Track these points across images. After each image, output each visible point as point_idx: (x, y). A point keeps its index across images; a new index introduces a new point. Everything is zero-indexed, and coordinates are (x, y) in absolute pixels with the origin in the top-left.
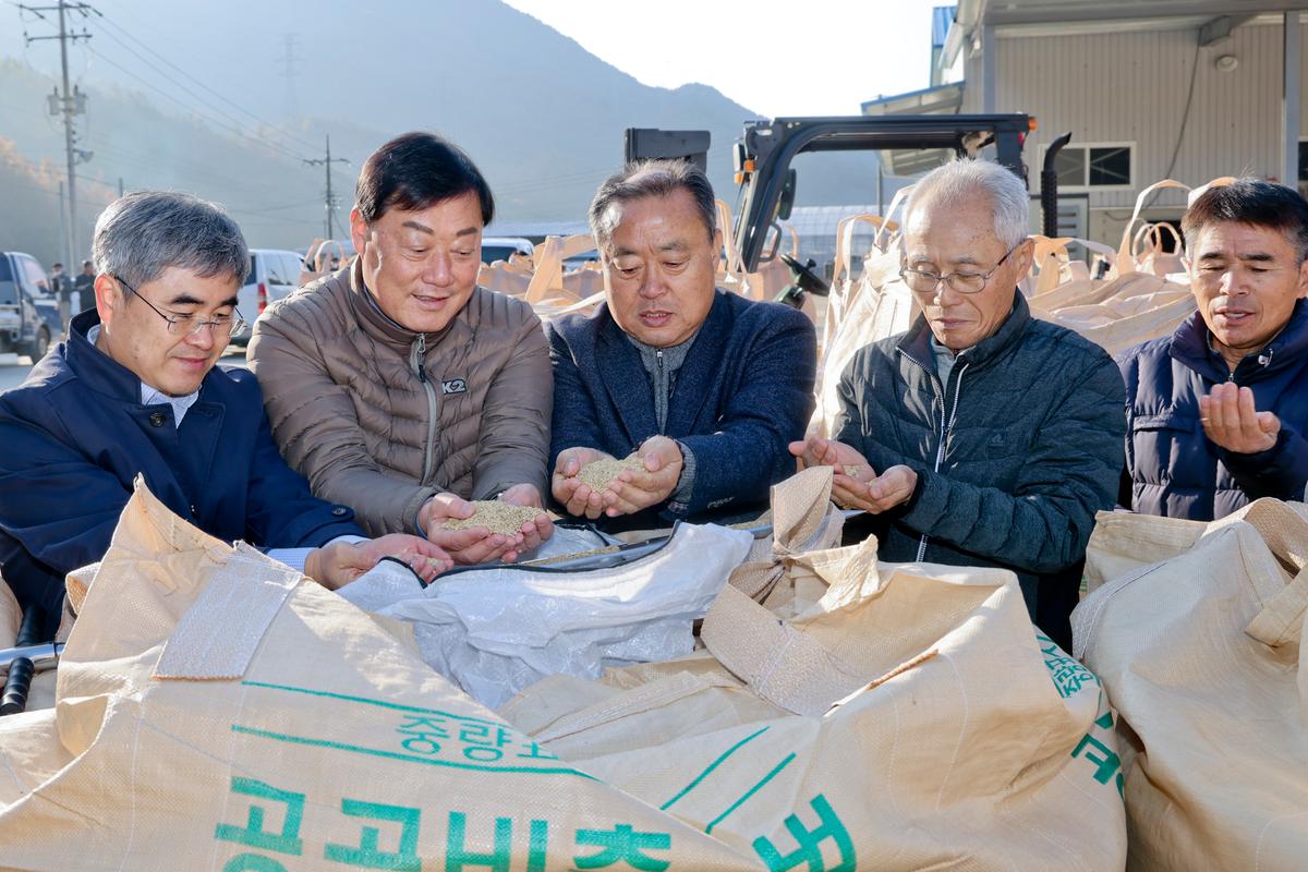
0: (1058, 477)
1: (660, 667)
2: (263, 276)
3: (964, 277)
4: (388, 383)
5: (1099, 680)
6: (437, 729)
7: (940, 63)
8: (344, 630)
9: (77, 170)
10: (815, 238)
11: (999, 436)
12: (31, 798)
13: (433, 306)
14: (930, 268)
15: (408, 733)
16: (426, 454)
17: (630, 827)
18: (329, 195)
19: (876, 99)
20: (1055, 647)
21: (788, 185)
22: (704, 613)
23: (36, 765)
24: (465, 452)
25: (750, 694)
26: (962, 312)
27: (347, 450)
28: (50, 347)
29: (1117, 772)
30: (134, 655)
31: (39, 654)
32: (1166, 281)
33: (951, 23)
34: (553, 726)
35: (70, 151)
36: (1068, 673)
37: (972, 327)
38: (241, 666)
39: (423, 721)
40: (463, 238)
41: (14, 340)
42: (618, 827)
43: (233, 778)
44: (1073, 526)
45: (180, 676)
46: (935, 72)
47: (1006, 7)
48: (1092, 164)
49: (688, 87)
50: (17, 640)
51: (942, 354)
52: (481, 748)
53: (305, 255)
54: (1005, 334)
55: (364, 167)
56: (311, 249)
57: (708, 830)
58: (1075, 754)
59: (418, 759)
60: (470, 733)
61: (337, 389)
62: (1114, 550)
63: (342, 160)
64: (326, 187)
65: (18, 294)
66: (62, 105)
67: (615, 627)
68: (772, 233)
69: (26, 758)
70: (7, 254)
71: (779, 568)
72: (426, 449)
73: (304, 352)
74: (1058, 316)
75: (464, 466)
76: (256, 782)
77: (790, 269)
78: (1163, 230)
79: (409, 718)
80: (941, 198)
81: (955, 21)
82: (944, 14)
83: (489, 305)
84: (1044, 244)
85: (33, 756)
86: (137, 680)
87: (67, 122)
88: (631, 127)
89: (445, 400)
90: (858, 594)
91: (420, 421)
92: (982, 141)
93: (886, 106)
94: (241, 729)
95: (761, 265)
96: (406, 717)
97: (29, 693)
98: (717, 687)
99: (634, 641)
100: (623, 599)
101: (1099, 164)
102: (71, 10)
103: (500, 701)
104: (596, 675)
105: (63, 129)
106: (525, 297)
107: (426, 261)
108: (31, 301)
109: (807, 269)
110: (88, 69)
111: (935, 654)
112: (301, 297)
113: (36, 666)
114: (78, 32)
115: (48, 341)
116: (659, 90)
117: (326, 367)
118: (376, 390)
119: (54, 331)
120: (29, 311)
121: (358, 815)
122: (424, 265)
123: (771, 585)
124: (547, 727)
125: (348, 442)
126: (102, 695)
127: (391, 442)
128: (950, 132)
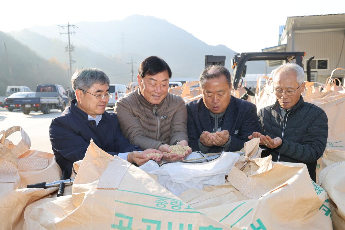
0: (313, 140)
1: (218, 186)
2: (116, 91)
3: (289, 92)
4: (148, 116)
5: (326, 191)
6: (165, 201)
7: (281, 39)
8: (142, 177)
9: (72, 65)
10: (250, 82)
11: (297, 130)
12: (66, 217)
13: (157, 98)
14: (281, 89)
15: (158, 202)
16: (157, 134)
17: (212, 226)
18: (132, 71)
19: (265, 48)
20: (314, 182)
21: (245, 69)
22: (228, 173)
23: (67, 209)
24: (167, 133)
25: (240, 194)
26: (289, 100)
27: (139, 132)
28: (66, 107)
29: (330, 213)
30: (91, 183)
31: (67, 182)
32: (338, 93)
33: (284, 29)
34: (192, 201)
35: (71, 60)
36: (318, 189)
37: (291, 104)
38: (117, 186)
39: (162, 200)
40: (164, 82)
41: (57, 106)
42: (209, 226)
43: (116, 213)
44: (317, 152)
45: (102, 188)
46: (280, 42)
47: (297, 26)
48: (318, 64)
49: (219, 45)
50: (61, 178)
51: (282, 110)
52: (176, 206)
53: (127, 86)
54: (298, 105)
55: (140, 65)
56: (128, 84)
57: (231, 227)
58: (320, 209)
59: (160, 209)
60: (173, 203)
61: (136, 118)
62: (329, 159)
63: (136, 63)
64: (131, 69)
65: (58, 95)
66: (68, 49)
67: (206, 177)
68: (241, 80)
69: (64, 207)
70: (56, 85)
71: (246, 163)
72: (157, 133)
73: (127, 109)
74: (312, 101)
75: (167, 136)
76: (121, 214)
77: (245, 89)
78: (336, 80)
79: (158, 199)
80: (283, 72)
81: (285, 29)
82: (282, 28)
83: (172, 97)
84: (308, 84)
85: (66, 206)
86: (92, 189)
87: (70, 54)
88: (206, 55)
89: (162, 121)
90: (267, 170)
91: (156, 126)
92: (292, 58)
93: (267, 50)
94: (117, 201)
95: (238, 88)
96: (157, 199)
97: (64, 191)
98: (232, 192)
99: (211, 180)
100: (208, 170)
101: (319, 64)
102: (71, 27)
103: (179, 195)
104: (202, 189)
105: (69, 55)
106: (181, 96)
107: (155, 87)
108: (61, 96)
109: (249, 89)
110: (75, 41)
111: (286, 185)
112: (127, 96)
113: (66, 184)
114: (72, 32)
115: (65, 106)
116: (212, 46)
117: (133, 113)
118: (145, 119)
119: (67, 104)
120: (61, 99)
121: (146, 222)
122: (155, 88)
123: (244, 167)
124: (190, 201)
125: (139, 130)
126: (83, 192)
127: (149, 131)
128: (284, 56)
